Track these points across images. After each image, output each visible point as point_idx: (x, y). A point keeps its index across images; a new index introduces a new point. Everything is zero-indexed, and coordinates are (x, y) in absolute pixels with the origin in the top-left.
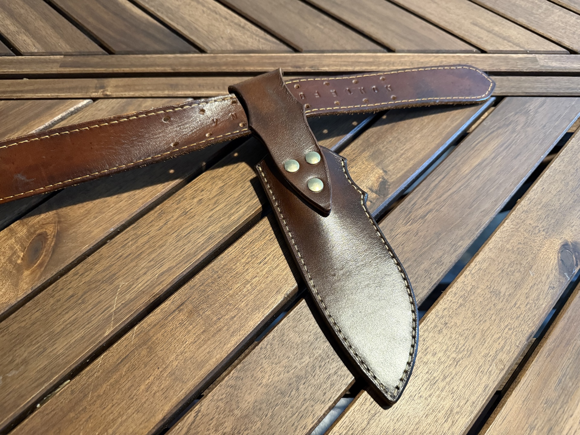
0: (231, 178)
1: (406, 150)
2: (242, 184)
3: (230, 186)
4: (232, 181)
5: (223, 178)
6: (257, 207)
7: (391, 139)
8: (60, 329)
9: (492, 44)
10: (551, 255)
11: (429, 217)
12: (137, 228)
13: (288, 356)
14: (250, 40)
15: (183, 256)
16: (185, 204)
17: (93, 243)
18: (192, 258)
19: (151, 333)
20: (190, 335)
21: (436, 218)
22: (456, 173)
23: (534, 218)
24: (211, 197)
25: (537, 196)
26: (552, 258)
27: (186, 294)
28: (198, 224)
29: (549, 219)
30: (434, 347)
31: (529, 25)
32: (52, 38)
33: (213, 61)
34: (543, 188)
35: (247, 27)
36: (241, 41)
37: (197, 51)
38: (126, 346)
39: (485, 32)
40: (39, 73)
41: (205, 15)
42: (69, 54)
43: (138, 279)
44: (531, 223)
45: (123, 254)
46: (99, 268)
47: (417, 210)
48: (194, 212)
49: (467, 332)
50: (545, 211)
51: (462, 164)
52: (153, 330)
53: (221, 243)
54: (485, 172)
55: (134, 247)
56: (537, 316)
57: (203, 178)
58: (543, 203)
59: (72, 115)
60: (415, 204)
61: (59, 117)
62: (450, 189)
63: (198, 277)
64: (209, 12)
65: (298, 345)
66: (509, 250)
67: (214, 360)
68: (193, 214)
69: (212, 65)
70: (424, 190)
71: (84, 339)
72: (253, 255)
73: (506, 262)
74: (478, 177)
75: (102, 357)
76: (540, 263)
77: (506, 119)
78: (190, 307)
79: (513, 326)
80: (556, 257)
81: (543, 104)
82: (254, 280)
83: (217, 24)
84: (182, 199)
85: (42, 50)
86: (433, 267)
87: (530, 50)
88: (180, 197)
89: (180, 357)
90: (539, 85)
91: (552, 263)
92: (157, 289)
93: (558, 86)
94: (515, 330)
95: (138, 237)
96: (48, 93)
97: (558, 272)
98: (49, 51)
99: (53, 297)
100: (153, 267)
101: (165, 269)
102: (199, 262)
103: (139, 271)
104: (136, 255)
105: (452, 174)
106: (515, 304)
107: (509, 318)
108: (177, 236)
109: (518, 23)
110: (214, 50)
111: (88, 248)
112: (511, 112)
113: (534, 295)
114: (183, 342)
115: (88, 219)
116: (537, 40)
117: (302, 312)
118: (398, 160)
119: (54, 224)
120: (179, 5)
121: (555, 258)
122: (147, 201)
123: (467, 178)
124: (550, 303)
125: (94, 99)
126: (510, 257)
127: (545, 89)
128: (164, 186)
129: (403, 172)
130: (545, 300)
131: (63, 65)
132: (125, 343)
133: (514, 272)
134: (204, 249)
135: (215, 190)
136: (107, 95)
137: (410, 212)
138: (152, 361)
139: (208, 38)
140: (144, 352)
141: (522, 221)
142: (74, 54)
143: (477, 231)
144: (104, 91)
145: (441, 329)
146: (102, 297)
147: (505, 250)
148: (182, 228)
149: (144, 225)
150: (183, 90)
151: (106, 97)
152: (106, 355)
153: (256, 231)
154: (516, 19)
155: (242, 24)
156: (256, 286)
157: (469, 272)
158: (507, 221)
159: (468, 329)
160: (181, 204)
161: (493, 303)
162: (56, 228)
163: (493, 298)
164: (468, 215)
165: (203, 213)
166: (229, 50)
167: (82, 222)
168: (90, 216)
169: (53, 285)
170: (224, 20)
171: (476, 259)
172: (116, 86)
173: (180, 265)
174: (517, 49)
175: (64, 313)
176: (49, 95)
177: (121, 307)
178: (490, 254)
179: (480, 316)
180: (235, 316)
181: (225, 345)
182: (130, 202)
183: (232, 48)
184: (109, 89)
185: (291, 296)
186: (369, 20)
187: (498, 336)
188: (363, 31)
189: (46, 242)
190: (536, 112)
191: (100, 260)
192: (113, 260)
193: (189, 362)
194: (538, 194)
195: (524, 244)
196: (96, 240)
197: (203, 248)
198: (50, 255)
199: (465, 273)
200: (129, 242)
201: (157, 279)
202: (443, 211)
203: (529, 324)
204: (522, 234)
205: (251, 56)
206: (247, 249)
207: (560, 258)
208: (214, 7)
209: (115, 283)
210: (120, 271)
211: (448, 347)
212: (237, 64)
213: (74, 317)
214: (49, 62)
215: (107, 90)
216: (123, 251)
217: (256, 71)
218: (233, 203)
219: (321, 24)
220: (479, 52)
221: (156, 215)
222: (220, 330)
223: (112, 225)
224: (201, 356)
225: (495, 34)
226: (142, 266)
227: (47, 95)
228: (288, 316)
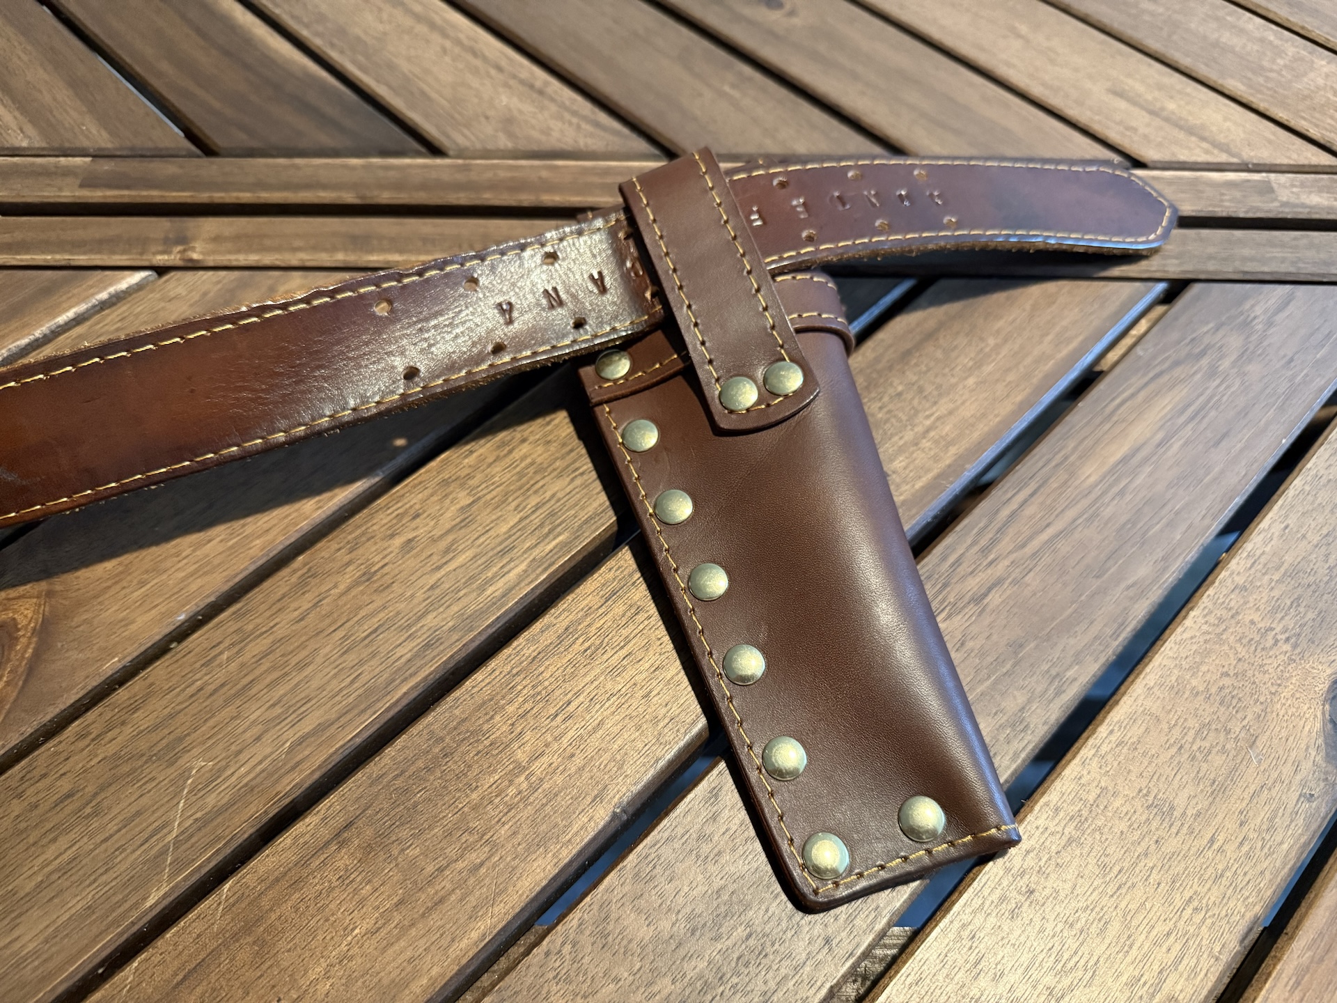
0: (493, 484)
1: (938, 419)
2: (520, 499)
3: (487, 504)
4: (494, 493)
5: (471, 482)
6: (553, 563)
7: (900, 388)
8: (33, 883)
9: (1160, 145)
10: (1306, 708)
11: (995, 598)
12: (244, 614)
13: (616, 977)
14: (556, 125)
15: (357, 693)
16: (370, 553)
17: (132, 651)
18: (378, 700)
19: (265, 903)
20: (365, 909)
21: (1012, 603)
22: (1066, 482)
23: (1262, 607)
24: (437, 533)
25: (1270, 546)
26: (1307, 716)
27: (358, 799)
28: (402, 606)
29: (1302, 609)
30: (999, 957)
31: (1251, 99)
32: (67, 112)
33: (460, 177)
34: (1286, 527)
35: (549, 90)
36: (533, 127)
37: (423, 150)
38: (199, 936)
39: (1144, 113)
40: (29, 200)
41: (447, 59)
42: (106, 153)
43: (240, 752)
44: (1255, 620)
45: (206, 684)
46: (143, 719)
47: (963, 578)
48: (392, 574)
49: (1084, 917)
50: (1290, 587)
51: (1080, 457)
52: (271, 894)
53: (458, 658)
54: (1139, 480)
55: (233, 666)
56: (1268, 875)
57: (421, 483)
58: (1286, 566)
59: (102, 309)
60: (958, 562)
61: (71, 314)
62: (1048, 525)
63: (390, 752)
64: (457, 50)
65: (643, 948)
66: (1197, 693)
67: (424, 981)
68: (388, 579)
69: (459, 187)
70: (981, 525)
71: (93, 913)
72: (539, 693)
73: (1188, 724)
74: (1122, 493)
75: (135, 964)
76: (1277, 729)
77: (1193, 340)
78: (369, 832)
79: (1204, 901)
80: (1319, 714)
81: (1288, 304)
82: (537, 764)
83: (475, 82)
84: (364, 539)
85: (39, 142)
86: (1002, 737)
87: (1255, 161)
88: (359, 532)
89: (338, 971)
90: (1277, 253)
91: (1307, 729)
92: (285, 780)
93: (1323, 256)
94: (1210, 913)
95: (244, 639)
96: (48, 255)
97: (1323, 753)
98: (56, 145)
99: (19, 796)
100: (279, 720)
101: (311, 728)
102: (396, 709)
103: (244, 732)
104: (239, 687)
105: (1054, 484)
106: (1212, 841)
107: (1196, 880)
108: (345, 638)
109: (1227, 92)
110: (467, 149)
111: (120, 666)
112: (1208, 323)
113: (1259, 818)
114: (345, 929)
115: (124, 588)
116: (1272, 137)
117: (659, 857)
118: (916, 444)
119: (35, 600)
120: (385, 34)
121: (1316, 716)
122: (274, 540)
123: (1093, 496)
124: (1302, 840)
125: (161, 271)
126: (1200, 712)
127: (1293, 263)
128: (319, 501)
129: (930, 476)
130: (1290, 832)
131: (89, 181)
132: (198, 927)
133: (1209, 752)
134: (411, 676)
135: (449, 515)
136: (191, 260)
137: (945, 586)
138: (263, 981)
139: (453, 117)
140: (244, 955)
141: (1230, 614)
142: (118, 153)
143: (1116, 640)
144: (185, 250)
145: (1019, 906)
146: (145, 800)
147: (1187, 693)
148: (359, 616)
149: (263, 607)
150: (382, 250)
151: (190, 265)
152: (146, 960)
153: (547, 629)
154: (1220, 81)
155: (538, 84)
156: (541, 780)
157: (1093, 752)
158: (1192, 614)
159: (1087, 907)
160: (360, 551)
161: (1155, 838)
162: (41, 611)
163: (1155, 824)
164: (1092, 596)
165: (413, 578)
166: (502, 151)
167: (107, 596)
168: (129, 578)
169: (23, 763)
170: (493, 72)
171: (1111, 714)
172: (217, 239)
173: (349, 717)
174: (1223, 158)
175: (44, 841)
176: (49, 257)
177: (195, 826)
178: (1148, 703)
179: (1120, 872)
180: (482, 864)
181: (453, 940)
182: (231, 543)
183: (510, 145)
184: (198, 245)
185: (631, 810)
186: (855, 77)
187: (1167, 929)
188: (838, 106)
189: (11, 647)
190: (1270, 324)
191: (145, 700)
192: (180, 699)
193: (359, 983)
194: (1273, 543)
195: (1236, 675)
196: (141, 645)
197: (410, 672)
198: (21, 683)
199: (1082, 752)
200: (221, 653)
201: (288, 753)
202: (1028, 585)
203: (1248, 898)
204: (1231, 648)
205: (557, 167)
206: (522, 676)
207: (1327, 716)
208: (468, 38)
209: (180, 762)
210: (195, 730)
211: (1035, 957)
212: (521, 186)
213: (69, 852)
214: (55, 173)
215: (193, 249)
216: (206, 674)
217: (567, 205)
218: (492, 549)
219: (733, 86)
220: (1128, 164)
221: (294, 579)
222: (442, 901)
223: (184, 606)
224: (389, 968)
225: (1167, 120)
226: (253, 717)
227: (43, 257)
228: (621, 865)
